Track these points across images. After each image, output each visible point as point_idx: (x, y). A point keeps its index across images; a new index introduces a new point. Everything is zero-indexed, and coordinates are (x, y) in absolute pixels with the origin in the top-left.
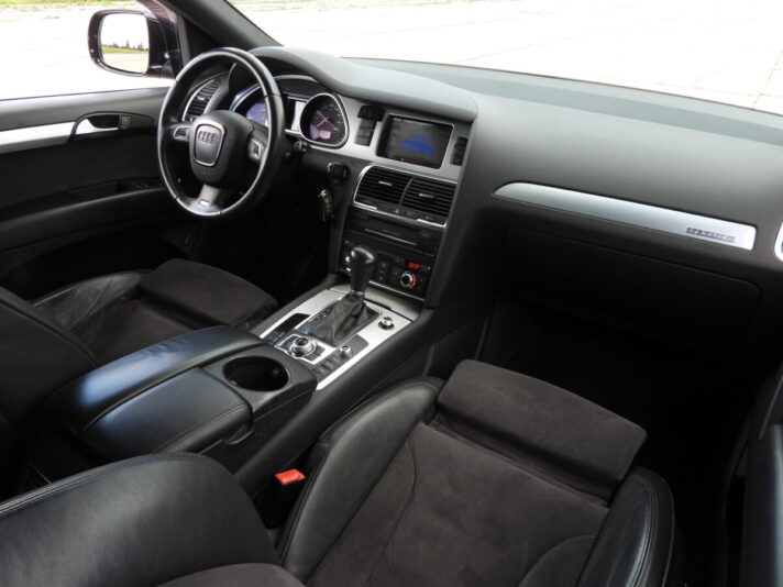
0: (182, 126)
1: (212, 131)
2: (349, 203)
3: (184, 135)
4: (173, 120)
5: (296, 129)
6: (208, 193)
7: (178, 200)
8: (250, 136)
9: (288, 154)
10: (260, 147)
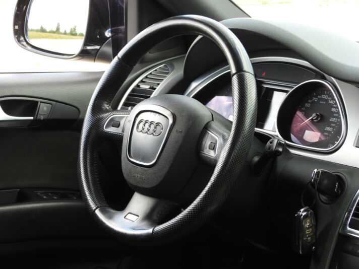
0: (116, 115)
1: (156, 118)
2: (339, 230)
3: (118, 126)
4: (106, 106)
5: (271, 127)
6: (139, 204)
7: (98, 212)
8: (207, 127)
9: (256, 159)
10: (219, 140)
